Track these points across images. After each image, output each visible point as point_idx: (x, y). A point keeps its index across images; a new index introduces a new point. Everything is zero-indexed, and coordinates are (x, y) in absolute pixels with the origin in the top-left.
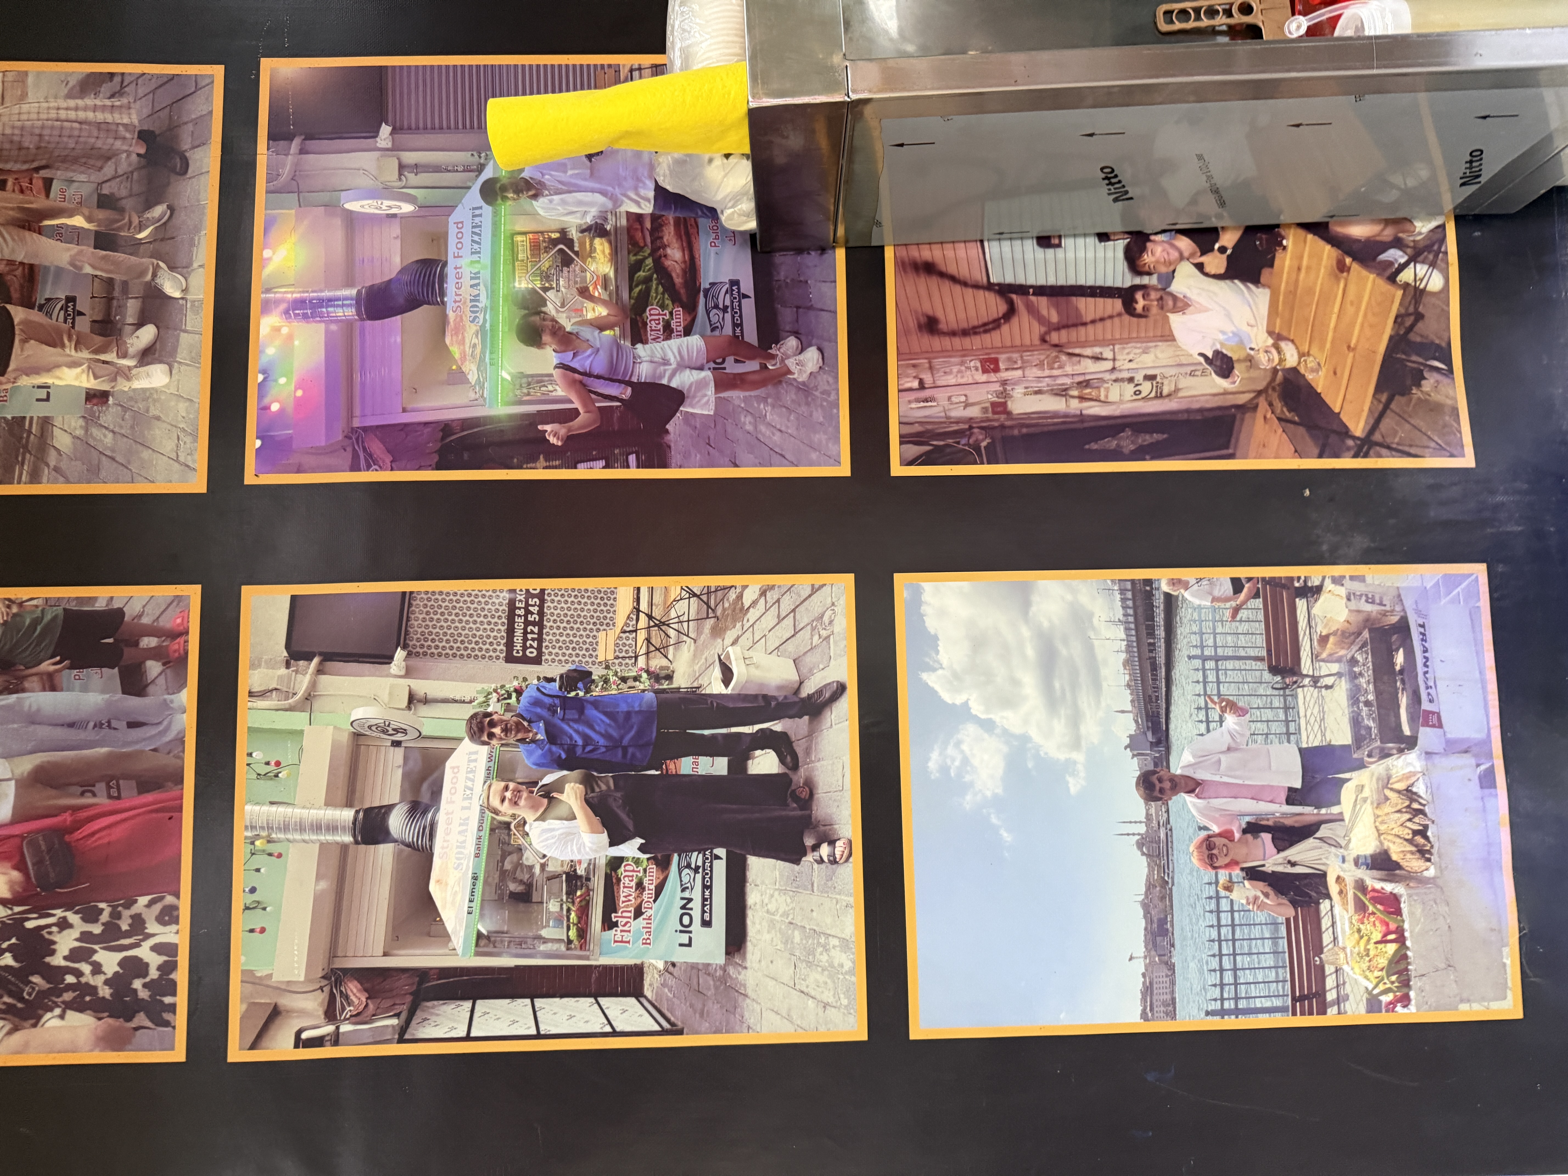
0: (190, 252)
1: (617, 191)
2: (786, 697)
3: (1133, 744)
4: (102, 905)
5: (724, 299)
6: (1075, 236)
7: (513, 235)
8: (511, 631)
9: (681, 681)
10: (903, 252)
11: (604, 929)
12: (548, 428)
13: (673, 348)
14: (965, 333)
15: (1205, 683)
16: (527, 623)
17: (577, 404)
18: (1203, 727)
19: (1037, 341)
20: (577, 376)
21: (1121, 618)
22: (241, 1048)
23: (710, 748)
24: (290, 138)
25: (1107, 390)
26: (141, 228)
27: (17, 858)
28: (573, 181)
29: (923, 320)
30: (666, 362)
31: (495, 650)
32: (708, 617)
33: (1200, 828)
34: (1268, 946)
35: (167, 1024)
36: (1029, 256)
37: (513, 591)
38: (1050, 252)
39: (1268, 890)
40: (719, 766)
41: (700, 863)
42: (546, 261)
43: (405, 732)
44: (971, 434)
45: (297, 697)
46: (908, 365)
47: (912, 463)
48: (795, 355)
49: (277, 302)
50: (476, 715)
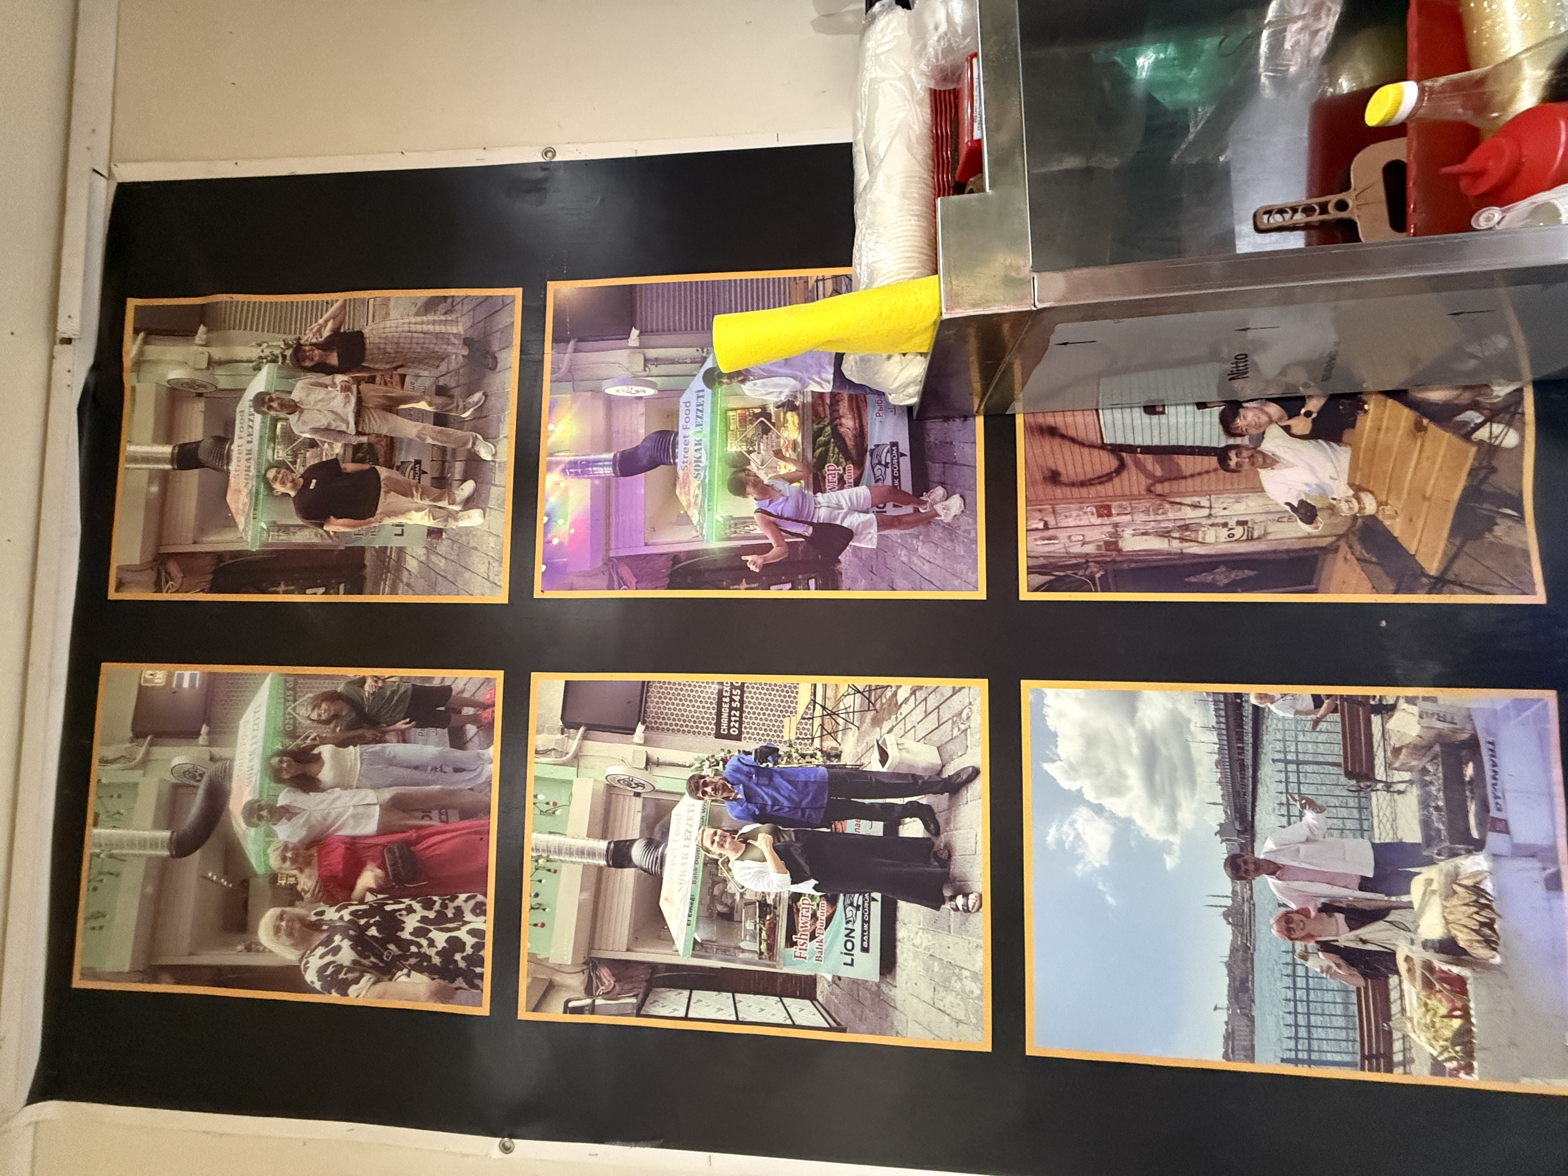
0: (498, 427)
1: (805, 376)
2: (930, 777)
3: (1223, 831)
4: (435, 898)
5: (886, 457)
6: (1176, 405)
7: (726, 411)
8: (719, 714)
9: (847, 760)
10: (1031, 419)
11: (786, 946)
12: (749, 558)
13: (845, 496)
14: (1082, 484)
15: (1287, 782)
16: (731, 709)
17: (771, 540)
18: (1284, 821)
19: (1143, 492)
20: (771, 518)
21: (1215, 725)
22: (527, 1011)
23: (869, 814)
24: (567, 340)
25: (1204, 533)
26: (465, 409)
27: (380, 861)
28: (771, 368)
29: (1047, 473)
30: (840, 507)
31: (707, 728)
32: (869, 710)
33: (1280, 905)
34: (1339, 1010)
35: (477, 987)
36: (1137, 422)
37: (721, 683)
38: (1155, 418)
39: (1341, 962)
40: (876, 829)
41: (860, 903)
42: (751, 430)
43: (643, 786)
44: (1088, 567)
45: (568, 756)
46: (1033, 510)
47: (1037, 590)
48: (942, 501)
49: (558, 463)
50: (693, 777)
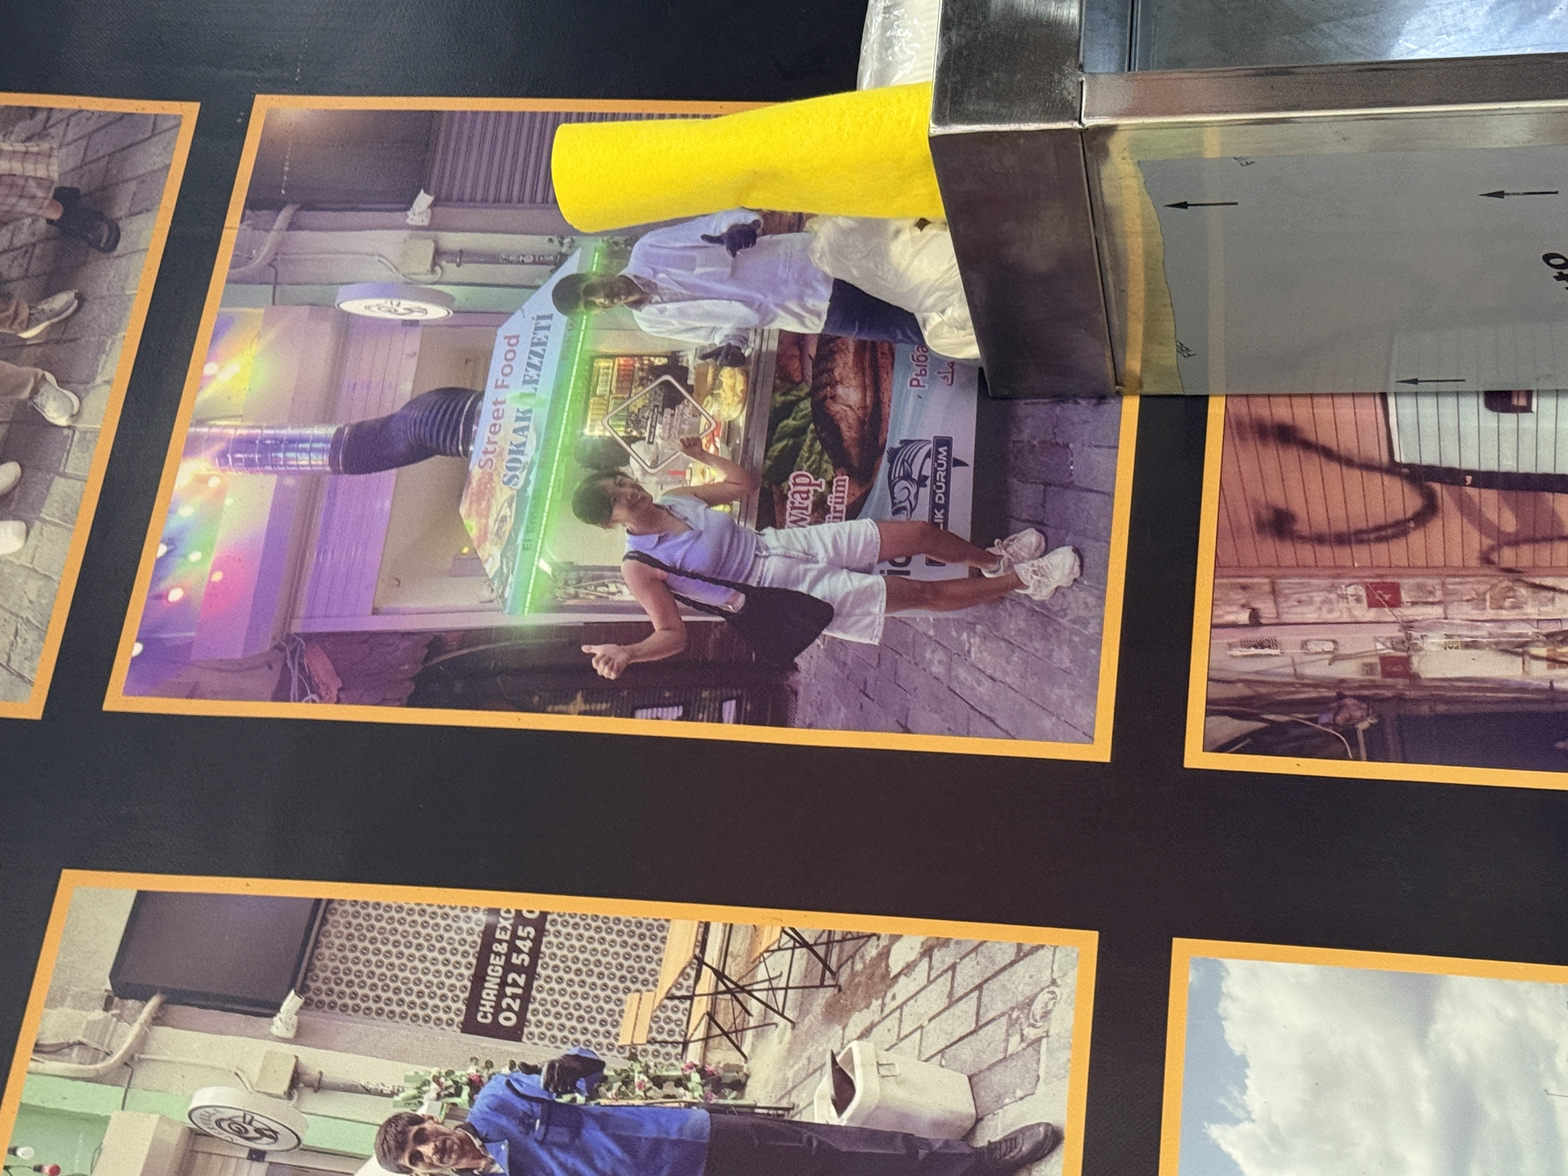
0: (96, 359)
1: (770, 301)
2: (946, 1143)
5: (922, 465)
6: (1557, 394)
7: (593, 359)
8: (479, 979)
9: (759, 1095)
10: (1241, 408)
12: (598, 650)
14: (1342, 539)
16: (509, 967)
17: (652, 616)
19: (1474, 561)
20: (659, 572)
24: (276, 206)
26: (30, 323)
28: (702, 283)
29: (1265, 515)
30: (809, 558)
31: (447, 1010)
32: (822, 985)
36: (1470, 423)
37: (495, 912)
38: (1509, 418)
42: (639, 399)
43: (274, 1136)
44: (1341, 708)
45: (111, 1060)
46: (1233, 586)
47: (1223, 748)
48: (1033, 557)
49: (211, 440)
50: (396, 1118)
